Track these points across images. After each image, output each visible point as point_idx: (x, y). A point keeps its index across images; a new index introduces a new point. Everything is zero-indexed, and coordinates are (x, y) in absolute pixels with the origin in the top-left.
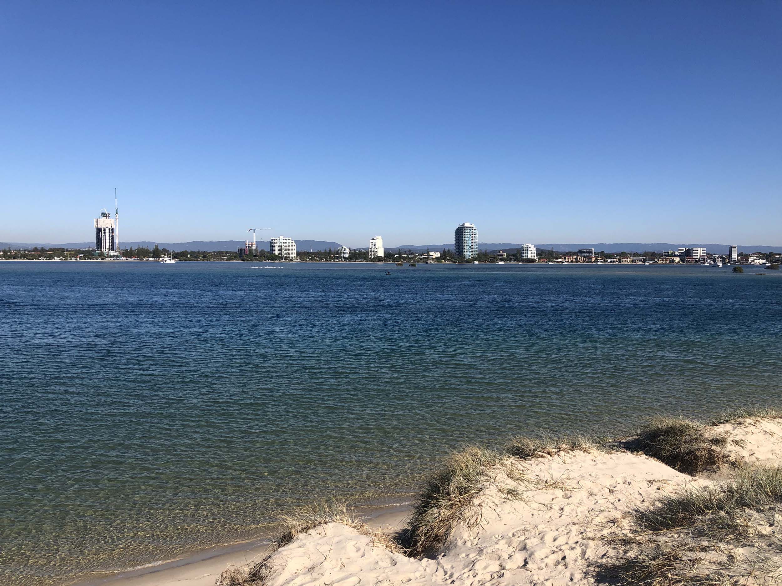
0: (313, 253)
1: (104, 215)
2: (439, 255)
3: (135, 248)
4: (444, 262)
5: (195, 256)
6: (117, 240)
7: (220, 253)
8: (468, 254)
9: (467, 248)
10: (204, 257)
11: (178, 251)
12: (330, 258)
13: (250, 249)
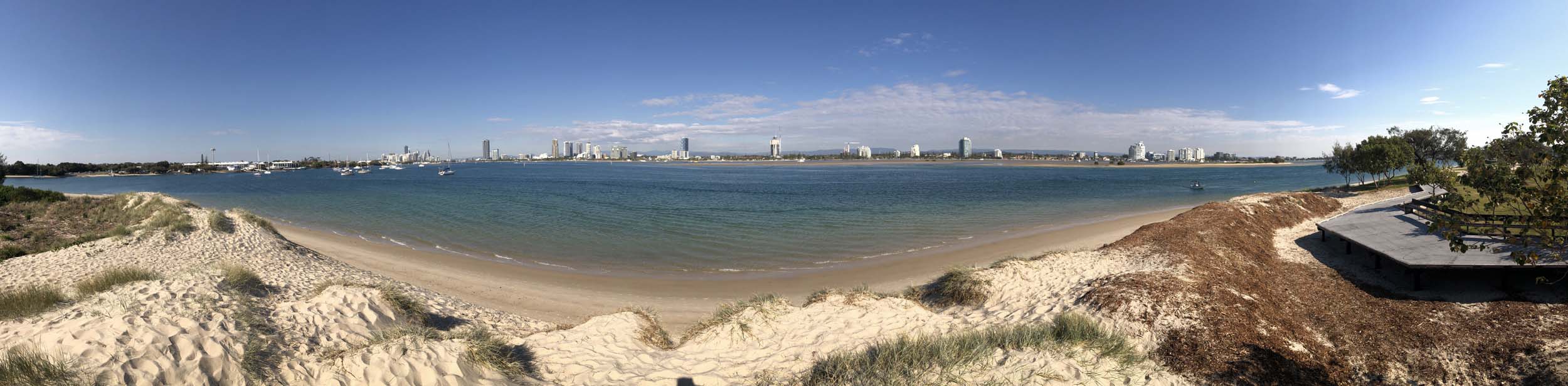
0: (880, 155)
1: (774, 138)
2: (950, 155)
3: (789, 154)
4: (953, 159)
5: (818, 157)
6: (780, 151)
7: (831, 155)
8: (966, 154)
9: (965, 151)
10: (823, 158)
11: (811, 155)
12: (890, 157)
13: (846, 153)
